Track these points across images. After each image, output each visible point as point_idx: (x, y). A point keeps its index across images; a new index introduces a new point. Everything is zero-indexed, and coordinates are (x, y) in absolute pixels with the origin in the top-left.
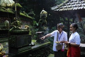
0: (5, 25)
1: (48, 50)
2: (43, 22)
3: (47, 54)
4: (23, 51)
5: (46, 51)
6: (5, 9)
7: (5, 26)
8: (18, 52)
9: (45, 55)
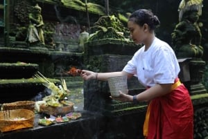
0: (79, 43)
1: (204, 118)
2: (187, 29)
3: (200, 132)
4: (126, 106)
5: (198, 120)
6: (80, 5)
7: (80, 45)
8: (113, 108)
9: (195, 132)
